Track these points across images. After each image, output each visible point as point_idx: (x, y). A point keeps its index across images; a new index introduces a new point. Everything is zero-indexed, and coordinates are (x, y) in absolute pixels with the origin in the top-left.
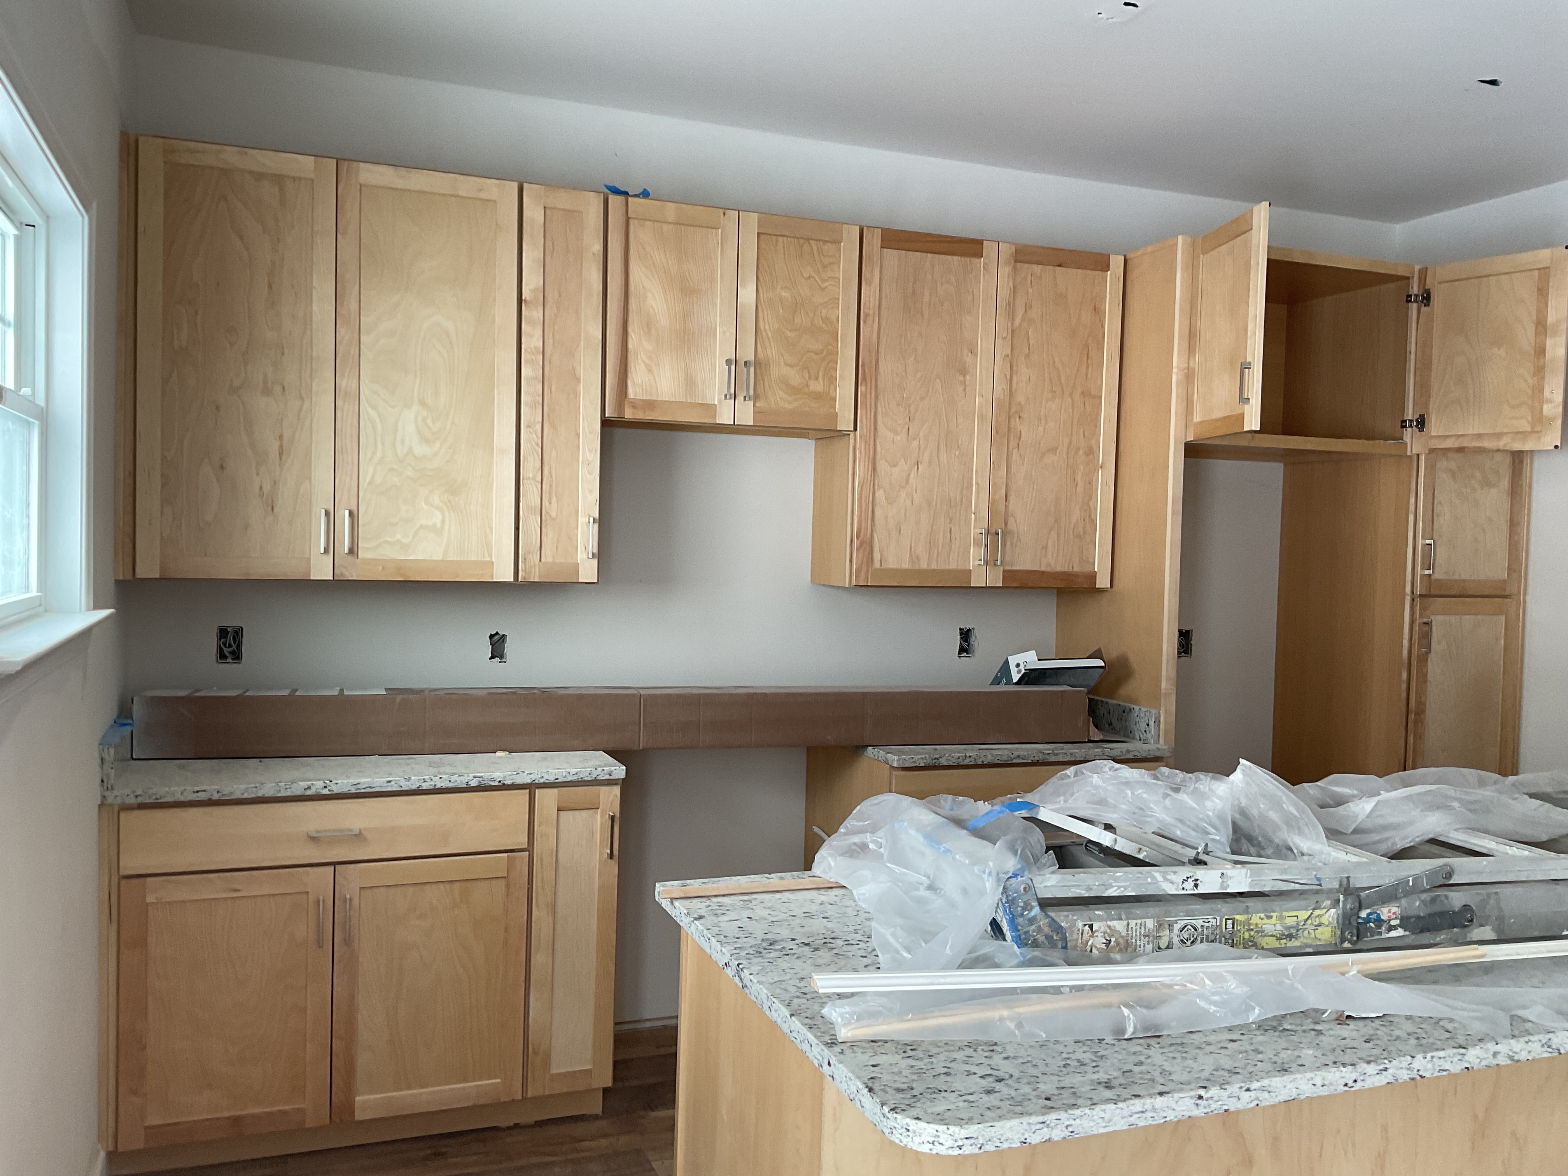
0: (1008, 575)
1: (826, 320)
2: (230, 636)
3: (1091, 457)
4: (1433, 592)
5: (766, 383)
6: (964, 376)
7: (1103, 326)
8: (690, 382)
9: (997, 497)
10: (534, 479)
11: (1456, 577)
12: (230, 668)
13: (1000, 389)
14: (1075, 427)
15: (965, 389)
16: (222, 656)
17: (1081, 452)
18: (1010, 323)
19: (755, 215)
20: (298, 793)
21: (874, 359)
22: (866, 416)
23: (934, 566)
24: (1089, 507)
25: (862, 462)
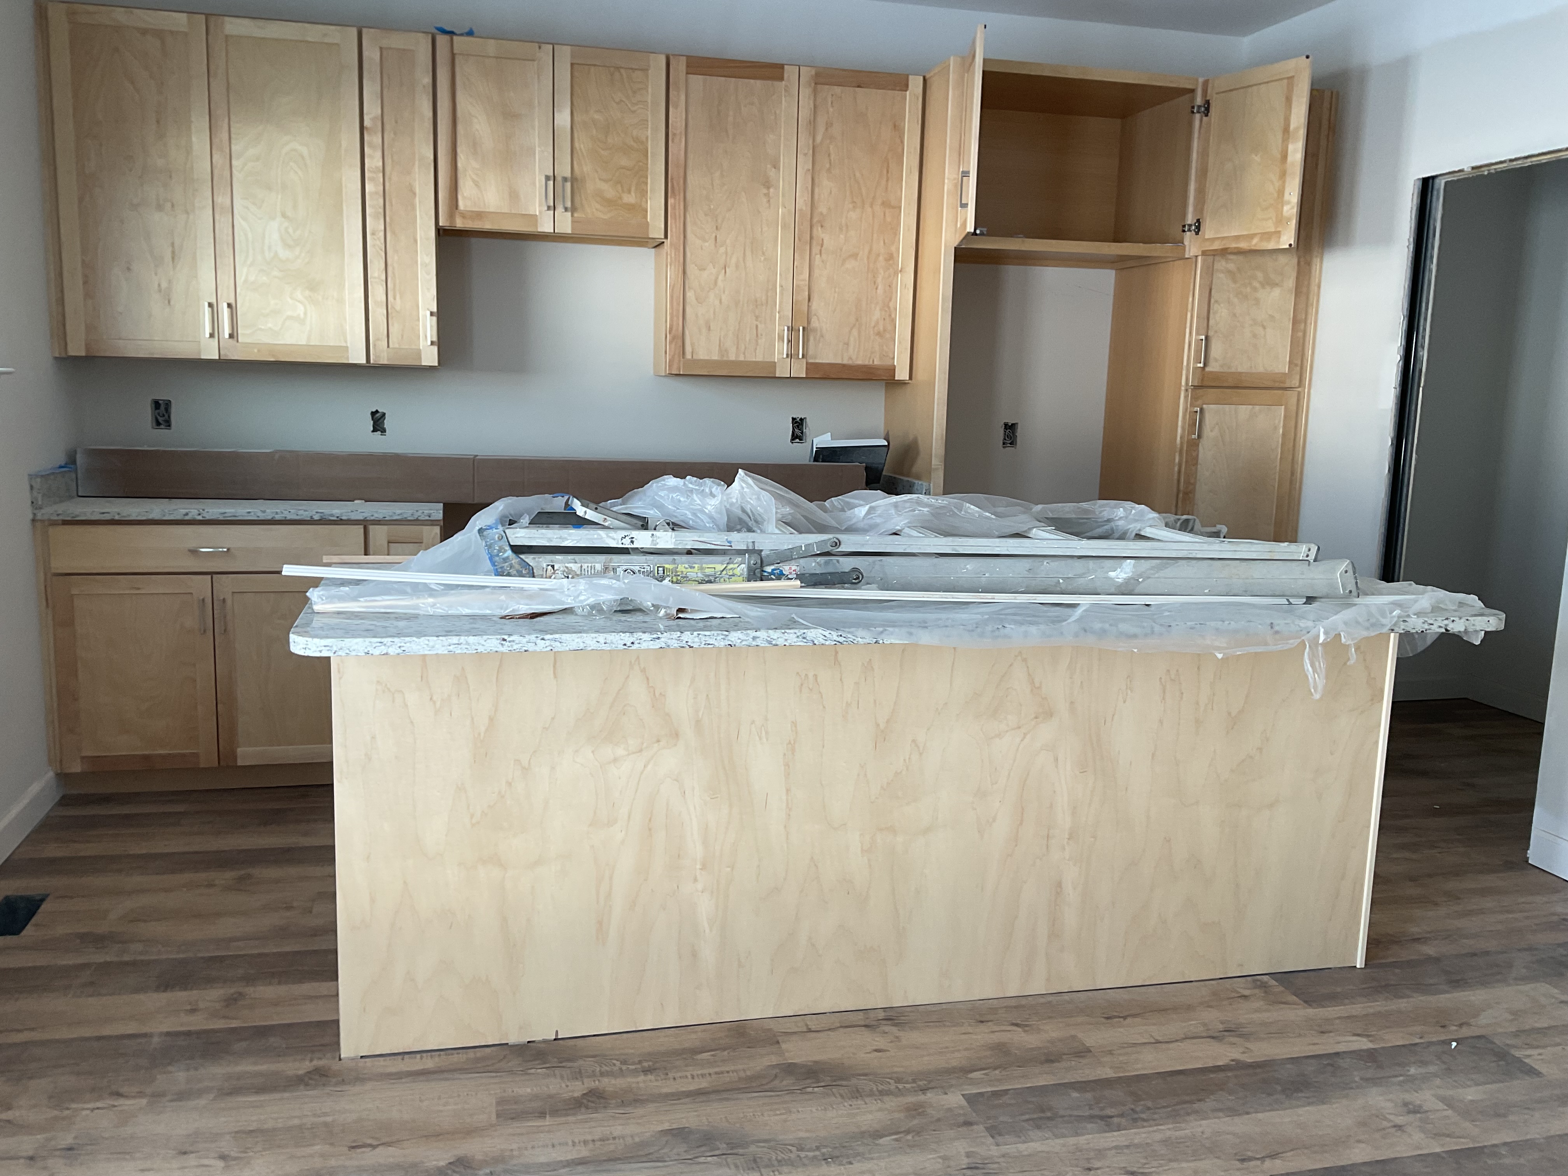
0: (811, 367)
1: (637, 140)
2: (162, 408)
3: (891, 262)
4: (1206, 383)
5: (583, 197)
6: (768, 188)
7: (902, 142)
8: (514, 195)
9: (800, 300)
10: (379, 278)
11: (1233, 370)
12: (162, 432)
13: (802, 202)
14: (875, 236)
15: (769, 201)
16: (158, 424)
17: (881, 258)
18: (811, 142)
19: (569, 47)
20: (179, 517)
21: (682, 174)
22: (676, 226)
23: (742, 358)
24: (889, 308)
25: (673, 267)
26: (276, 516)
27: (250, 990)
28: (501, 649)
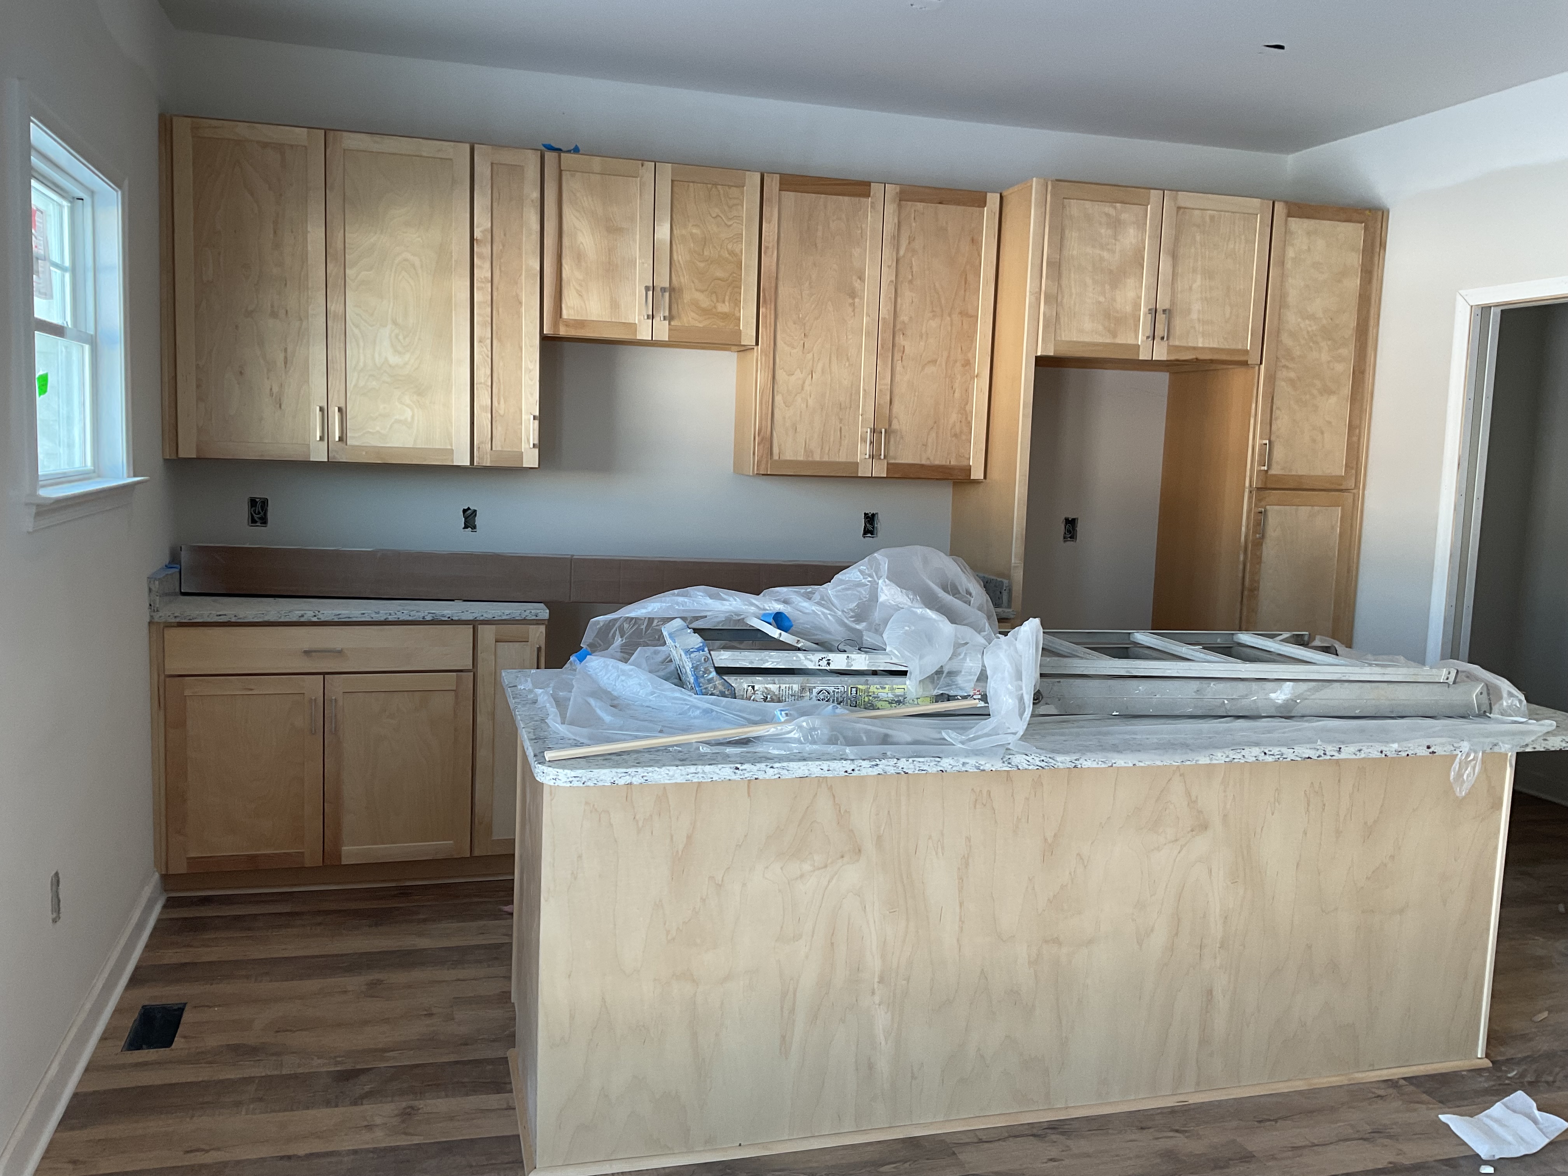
0: (891, 467)
1: (732, 253)
2: (259, 505)
3: (967, 368)
4: (1269, 486)
5: (680, 307)
6: (854, 298)
7: (980, 256)
8: (615, 305)
9: (882, 402)
10: (484, 384)
11: (1293, 473)
12: (259, 530)
13: (886, 311)
14: (953, 342)
15: (854, 310)
16: (253, 521)
17: (958, 364)
18: (895, 253)
19: (670, 165)
20: (295, 619)
21: (773, 285)
22: (766, 333)
23: (826, 459)
24: (964, 409)
25: (763, 371)
26: (390, 617)
27: (419, 1104)
28: (734, 777)
